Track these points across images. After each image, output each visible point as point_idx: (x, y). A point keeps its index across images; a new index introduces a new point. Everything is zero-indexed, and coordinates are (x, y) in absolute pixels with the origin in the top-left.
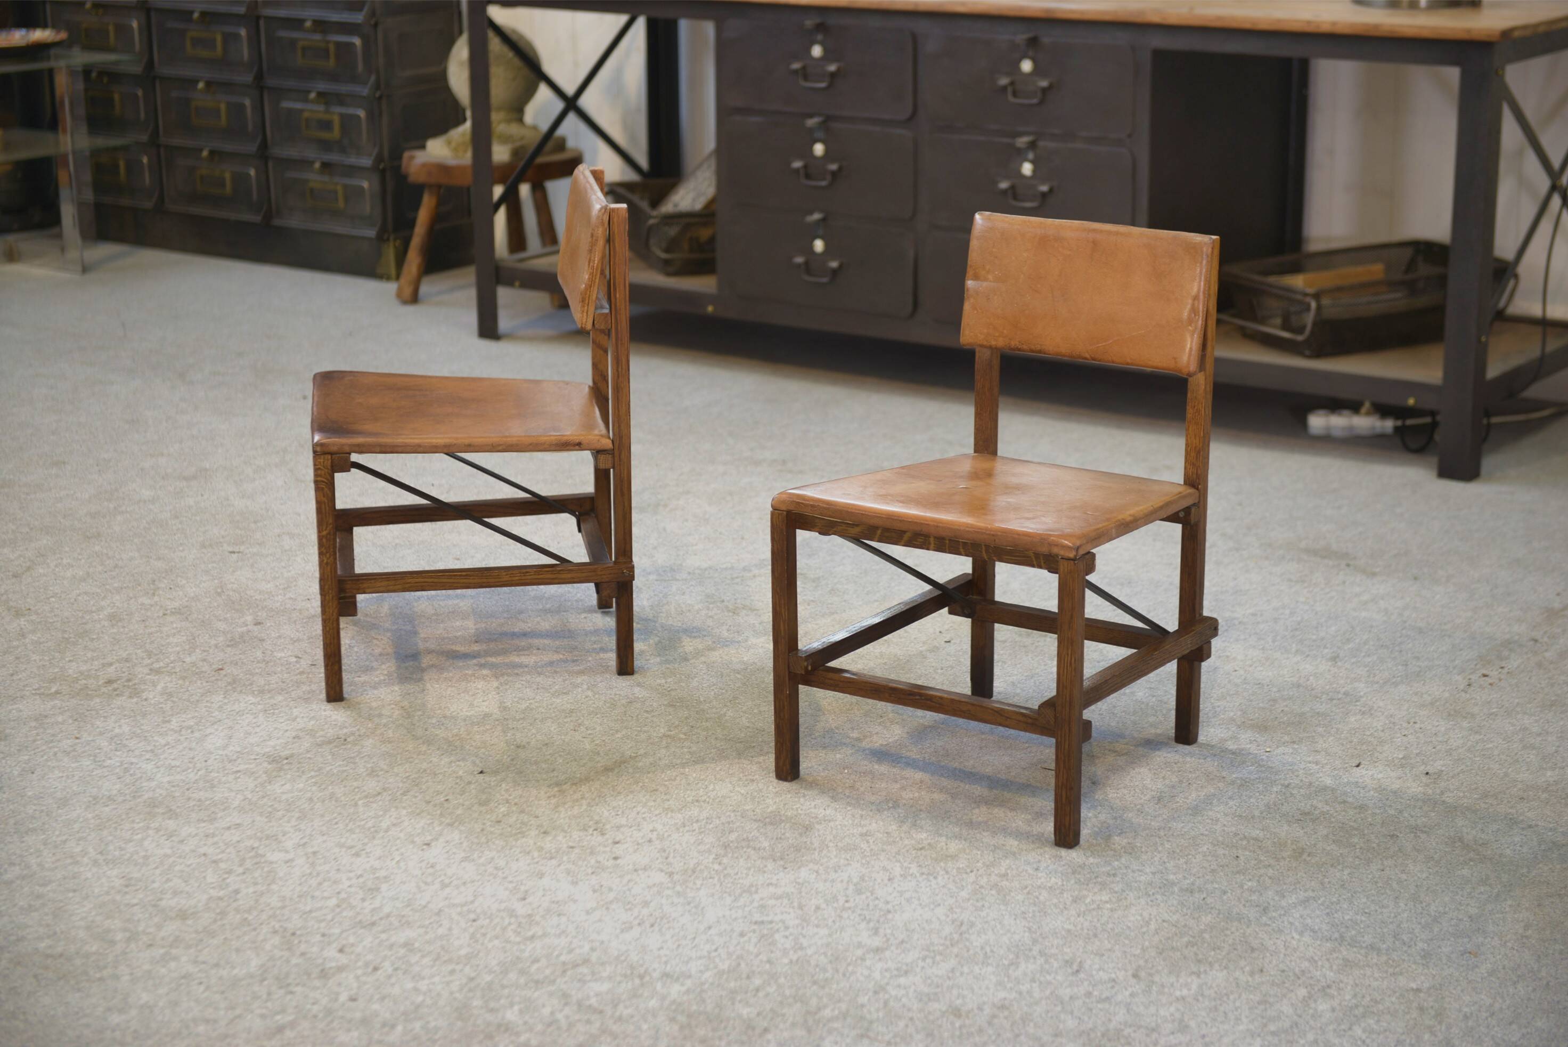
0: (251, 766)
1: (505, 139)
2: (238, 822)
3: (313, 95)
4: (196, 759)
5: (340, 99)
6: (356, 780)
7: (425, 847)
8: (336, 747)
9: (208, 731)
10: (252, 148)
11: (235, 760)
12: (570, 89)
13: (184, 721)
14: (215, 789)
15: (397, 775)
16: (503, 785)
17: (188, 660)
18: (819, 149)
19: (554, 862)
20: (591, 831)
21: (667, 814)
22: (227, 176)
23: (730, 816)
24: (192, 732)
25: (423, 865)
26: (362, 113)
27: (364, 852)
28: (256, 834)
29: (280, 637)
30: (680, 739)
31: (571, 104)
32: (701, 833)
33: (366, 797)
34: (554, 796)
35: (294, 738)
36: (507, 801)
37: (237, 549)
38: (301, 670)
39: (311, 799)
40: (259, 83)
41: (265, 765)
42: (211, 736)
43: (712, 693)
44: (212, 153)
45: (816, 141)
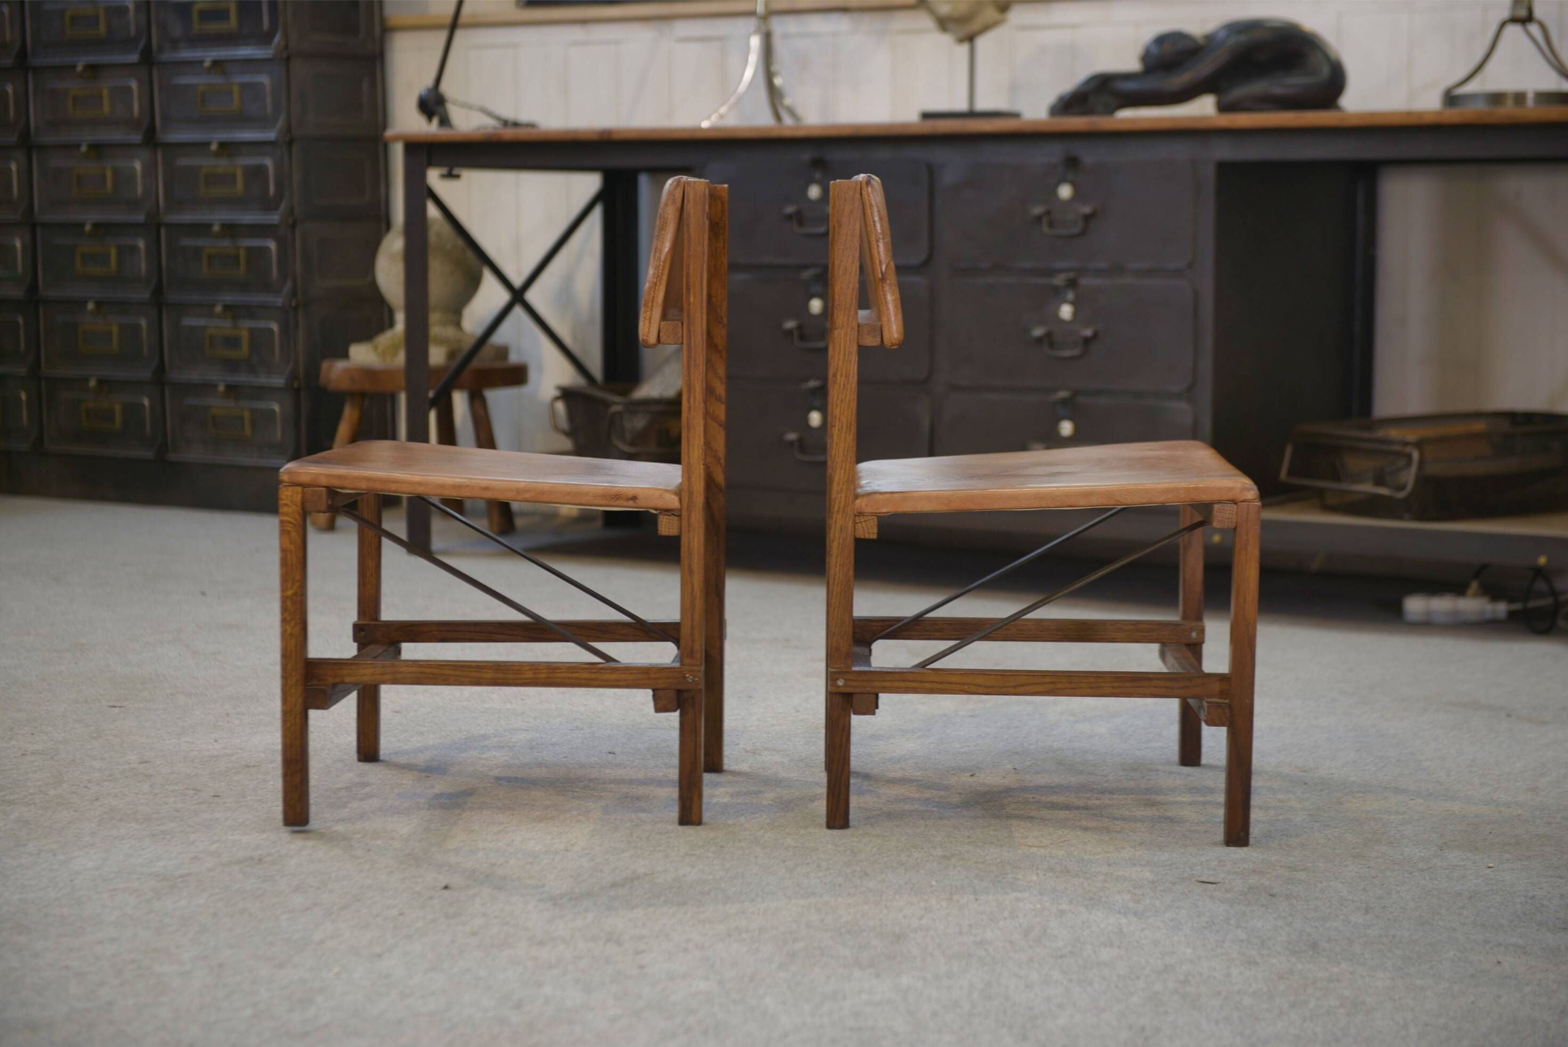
1: (440, 341)
3: (219, 309)
5: (250, 312)
10: (146, 374)
12: (517, 281)
18: (815, 305)
22: (118, 408)
26: (275, 326)
31: (518, 296)
40: (158, 300)
44: (100, 382)
45: (812, 296)
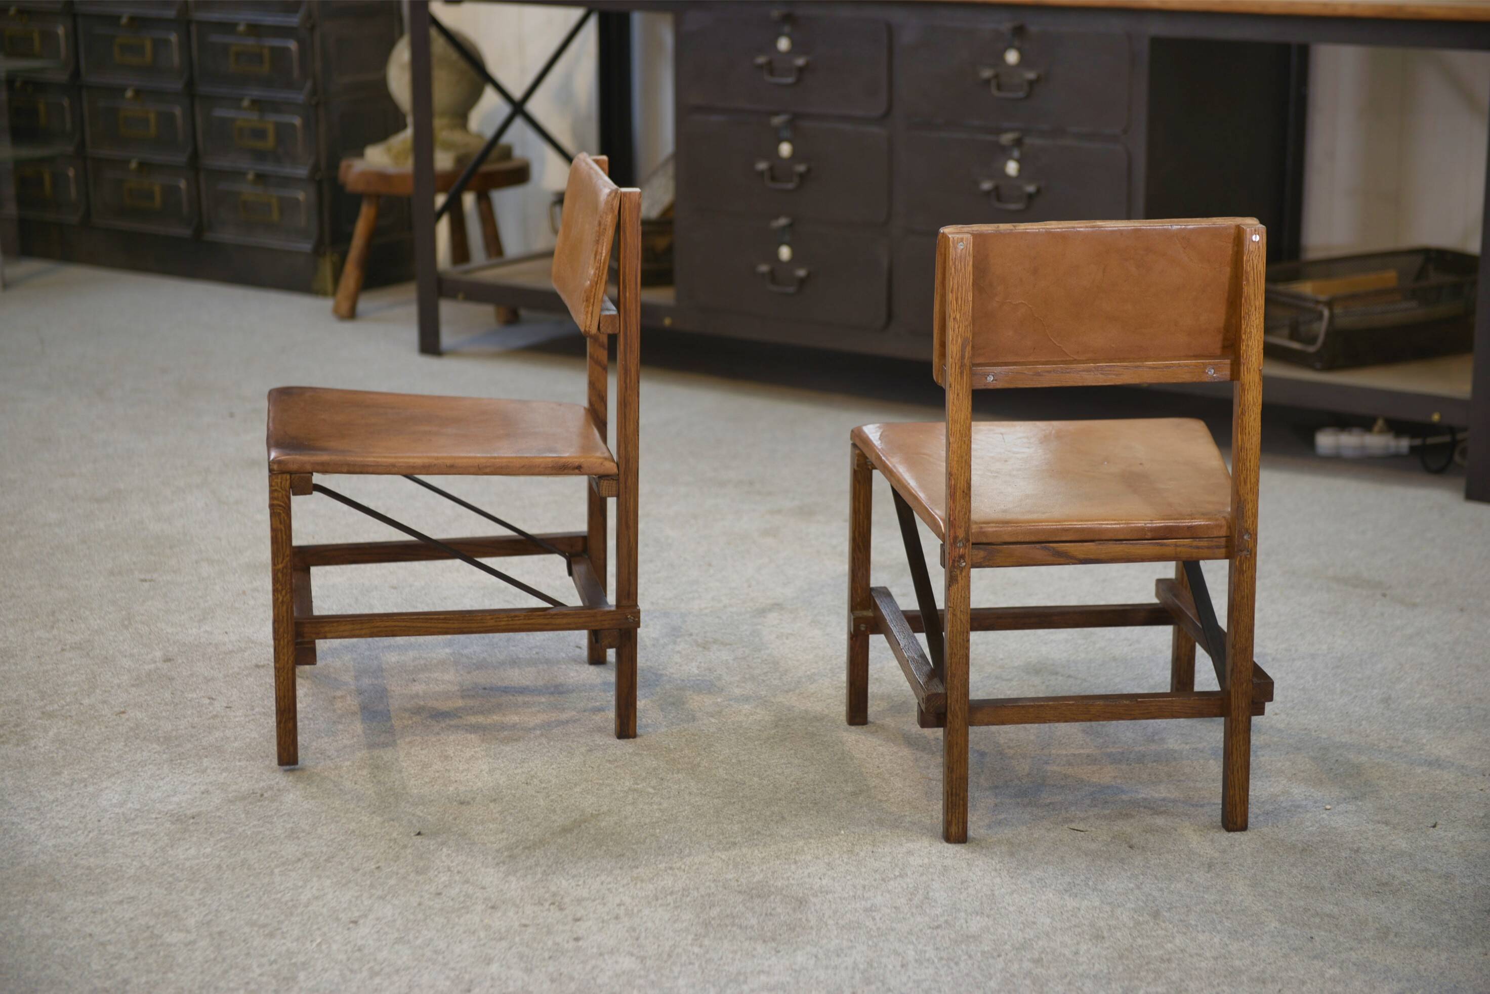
0: (151, 827)
1: (448, 146)
2: (132, 894)
3: (246, 103)
4: (88, 818)
5: (275, 107)
6: (273, 843)
7: (351, 925)
8: (251, 803)
9: (104, 785)
10: (182, 159)
11: (133, 820)
12: (517, 93)
13: (77, 773)
14: (107, 855)
15: (320, 837)
16: (445, 850)
17: (86, 701)
18: (785, 149)
19: (504, 944)
20: (547, 905)
21: (636, 884)
22: (157, 189)
23: (709, 887)
24: (86, 786)
25: (349, 948)
26: (297, 121)
27: (280, 931)
28: (152, 910)
29: (192, 675)
30: (649, 793)
31: (518, 108)
32: (676, 907)
33: (283, 864)
34: (504, 863)
35: (203, 793)
36: (449, 869)
37: (148, 577)
38: (215, 713)
39: (219, 867)
40: (190, 93)
41: (168, 825)
42: (107, 791)
43: (684, 740)
44: (142, 165)
45: (781, 140)
